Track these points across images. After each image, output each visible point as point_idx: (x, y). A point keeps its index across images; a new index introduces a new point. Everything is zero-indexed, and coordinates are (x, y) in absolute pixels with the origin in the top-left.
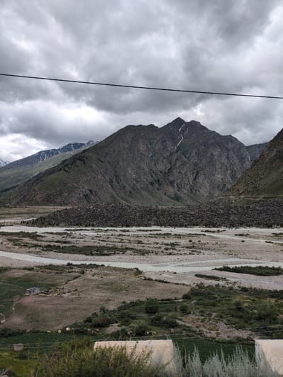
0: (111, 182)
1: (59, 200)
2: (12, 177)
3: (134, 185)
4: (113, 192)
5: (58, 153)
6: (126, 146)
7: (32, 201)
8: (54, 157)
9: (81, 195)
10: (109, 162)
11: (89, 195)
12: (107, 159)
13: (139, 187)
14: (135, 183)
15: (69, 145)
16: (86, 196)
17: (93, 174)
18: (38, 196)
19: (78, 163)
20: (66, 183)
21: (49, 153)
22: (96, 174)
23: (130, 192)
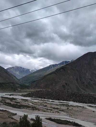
0: (77, 80)
1: (51, 87)
2: (38, 76)
3: (89, 82)
4: (77, 85)
5: (57, 66)
6: (87, 62)
7: (39, 86)
8: (56, 67)
9: (61, 86)
10: (77, 70)
11: (66, 86)
12: (76, 68)
13: (92, 83)
14: (90, 81)
15: (63, 62)
16: (64, 86)
17: (68, 76)
18: (42, 85)
19: (62, 70)
20: (55, 80)
21: (54, 66)
22: (69, 76)
23: (87, 86)
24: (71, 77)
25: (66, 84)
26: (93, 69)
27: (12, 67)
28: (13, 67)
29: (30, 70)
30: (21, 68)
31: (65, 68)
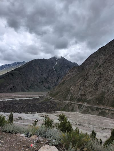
0: (22, 83)
4: (23, 86)
5: (10, 66)
6: (32, 68)
9: (9, 88)
11: (13, 88)
12: (23, 73)
13: (34, 84)
14: (33, 82)
15: (16, 62)
16: (11, 89)
17: (15, 80)
19: (10, 75)
20: (3, 84)
21: (7, 66)
22: (17, 80)
23: (30, 86)
24: (18, 81)
25: (13, 87)
26: (36, 73)
31: (13, 74)
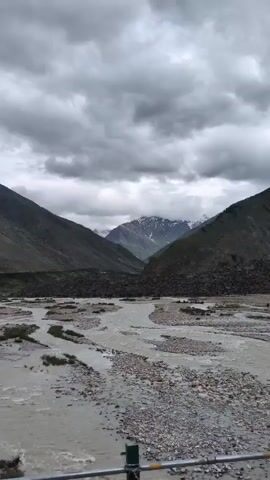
27: (132, 222)
28: (134, 223)
29: (190, 225)
30: (160, 219)
